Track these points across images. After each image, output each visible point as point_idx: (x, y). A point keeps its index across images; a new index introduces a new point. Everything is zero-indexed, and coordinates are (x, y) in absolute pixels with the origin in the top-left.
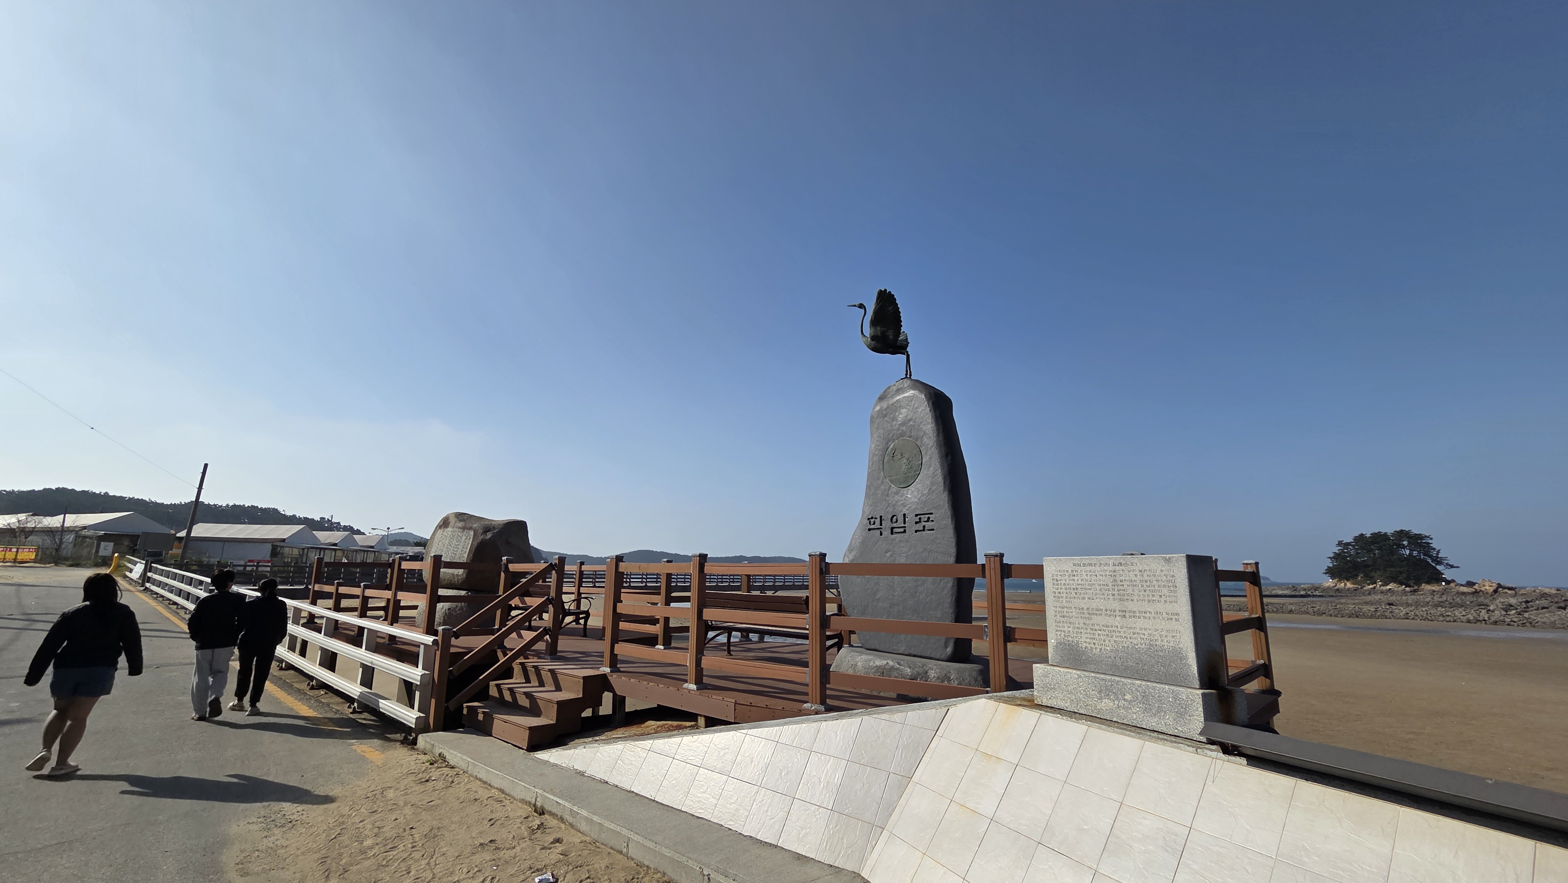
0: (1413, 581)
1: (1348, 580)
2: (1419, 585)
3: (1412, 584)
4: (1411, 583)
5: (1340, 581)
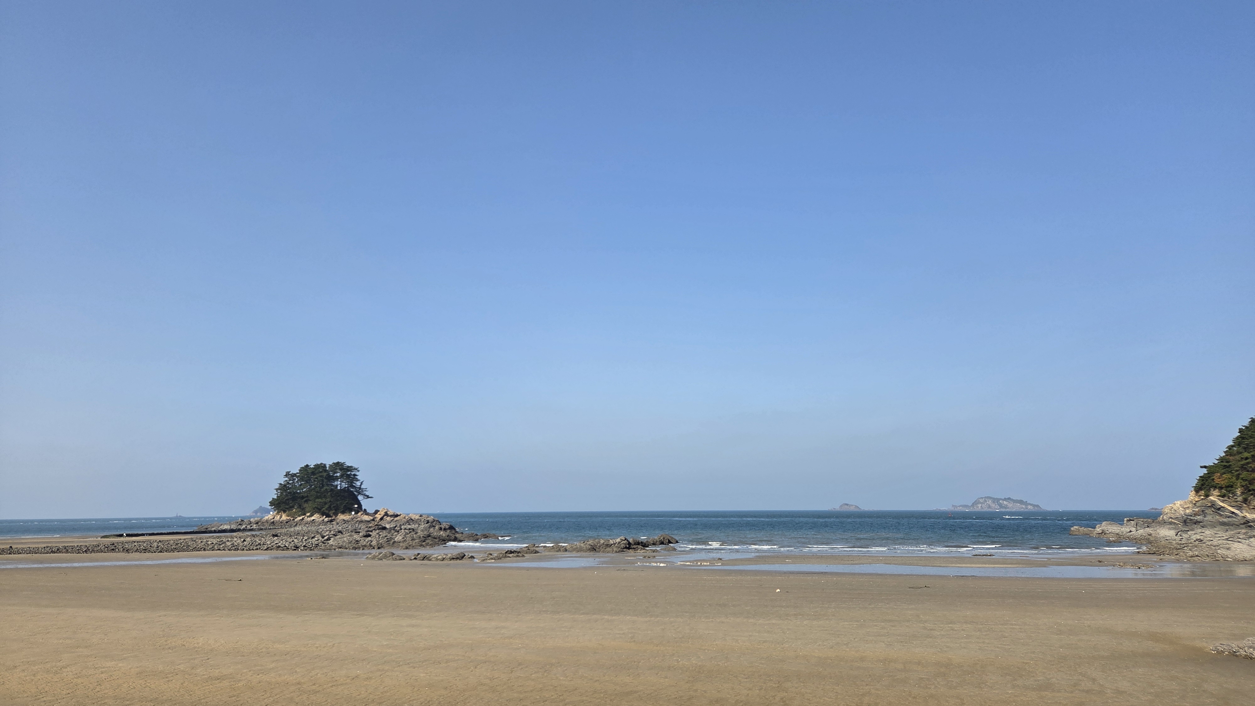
0: (334, 511)
1: (285, 512)
2: (336, 514)
3: (331, 515)
4: (331, 513)
5: (278, 513)
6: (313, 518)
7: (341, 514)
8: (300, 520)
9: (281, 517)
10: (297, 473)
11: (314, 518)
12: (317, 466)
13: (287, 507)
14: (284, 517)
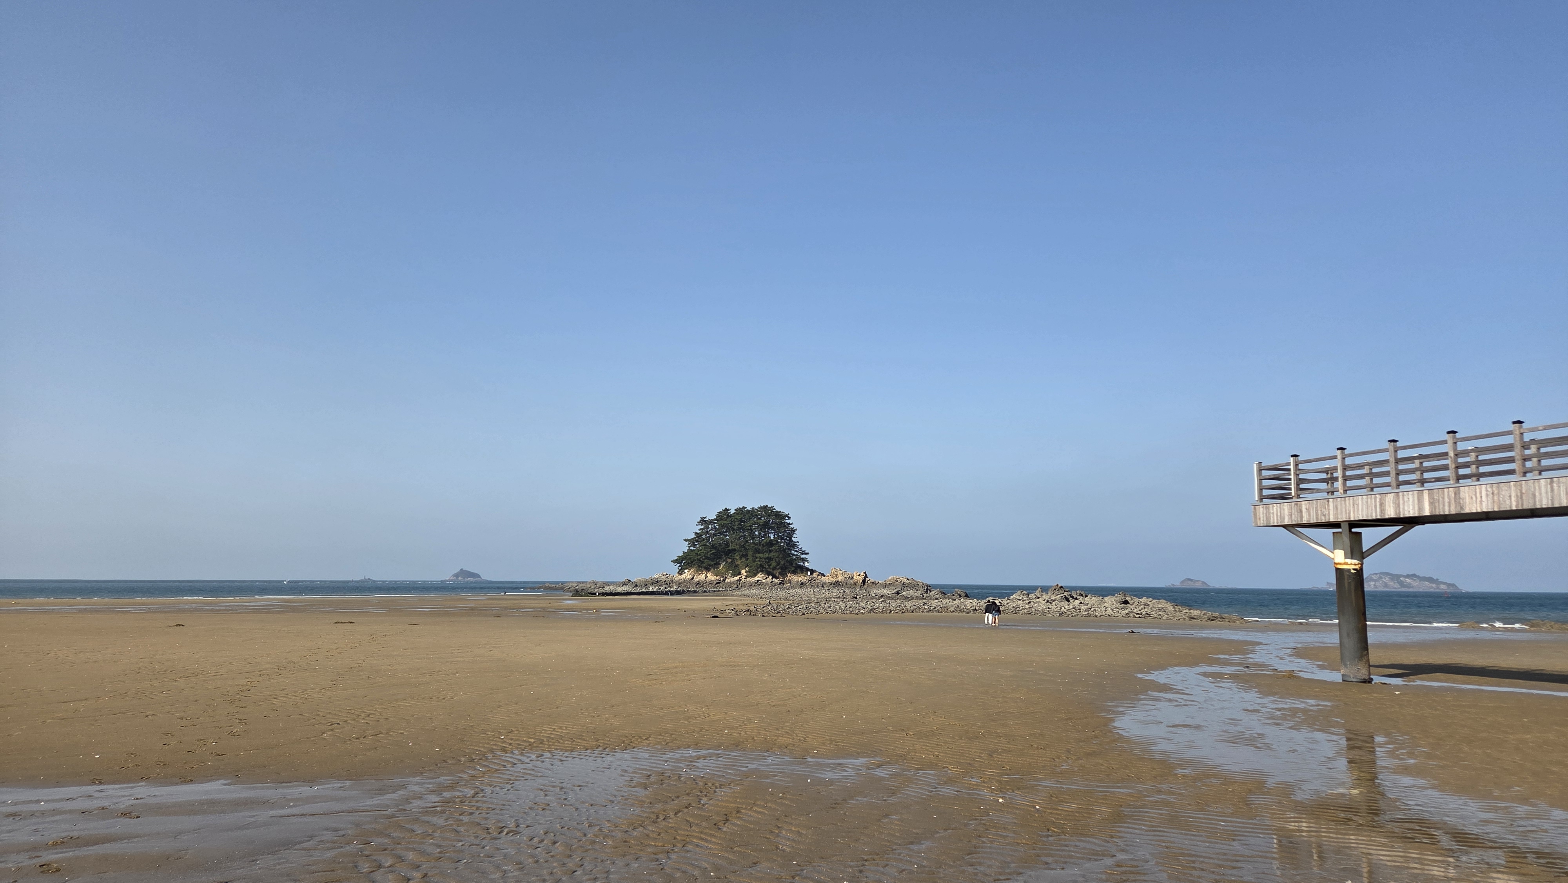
0: (780, 572)
1: (708, 570)
2: (785, 575)
3: (778, 575)
5: (698, 571)
7: (789, 575)
9: (706, 577)
10: (715, 520)
11: (759, 579)
12: (740, 511)
13: (712, 563)
14: (711, 577)
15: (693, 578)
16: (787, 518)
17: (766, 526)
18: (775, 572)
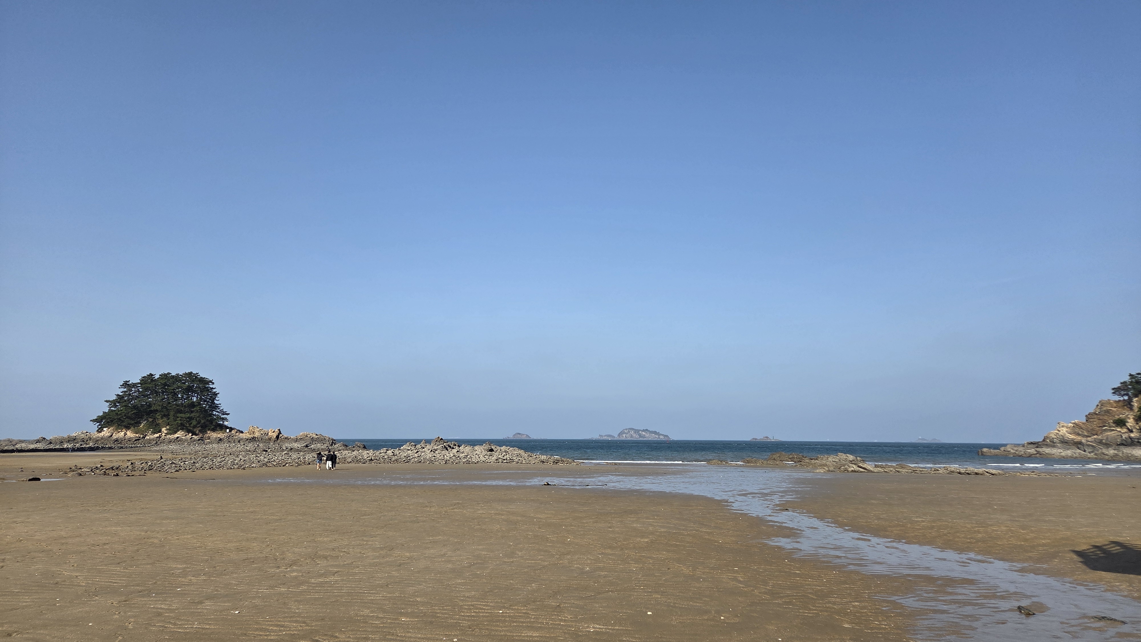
0: (200, 429)
1: (128, 428)
2: (204, 432)
4: (197, 431)
5: (117, 429)
6: (176, 435)
7: (209, 432)
8: (157, 437)
9: (125, 434)
10: (139, 383)
11: (178, 436)
12: (165, 376)
13: (133, 422)
14: (130, 434)
15: (111, 436)
16: (210, 384)
17: (190, 389)
18: (195, 430)
